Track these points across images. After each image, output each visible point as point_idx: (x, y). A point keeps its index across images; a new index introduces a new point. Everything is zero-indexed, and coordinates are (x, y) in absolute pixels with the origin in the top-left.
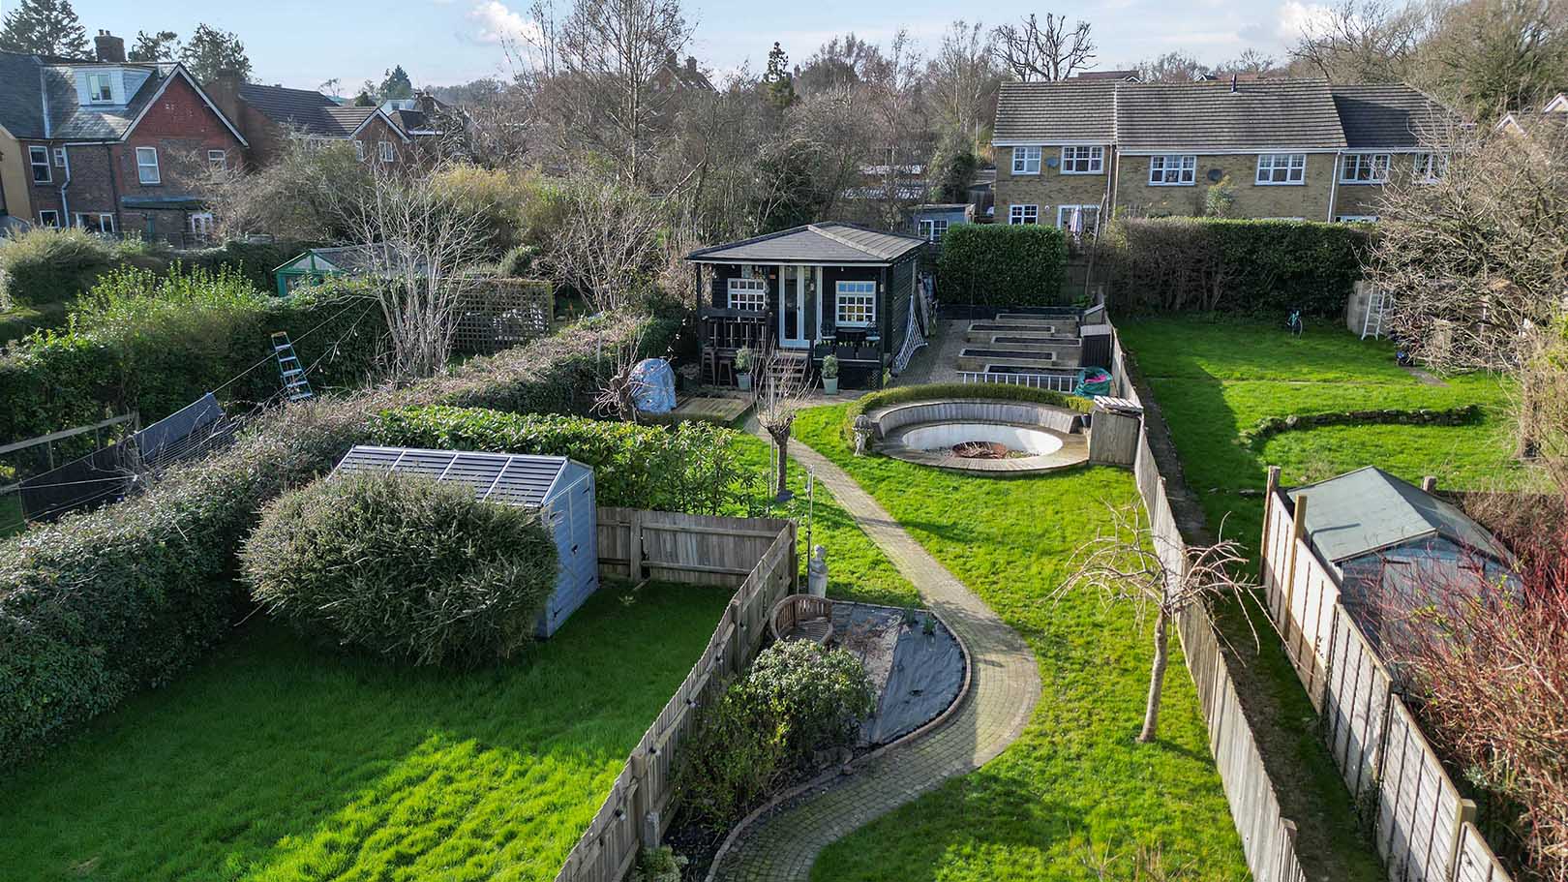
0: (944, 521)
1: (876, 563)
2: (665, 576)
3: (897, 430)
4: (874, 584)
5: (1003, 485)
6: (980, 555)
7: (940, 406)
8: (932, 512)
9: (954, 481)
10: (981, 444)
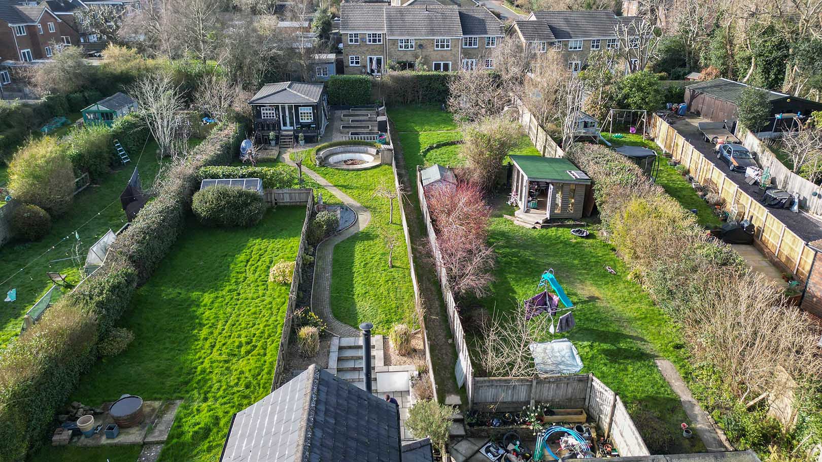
0: (345, 184)
1: (331, 196)
2: (281, 204)
3: (327, 157)
4: (332, 201)
5: (359, 172)
6: (356, 192)
7: (338, 148)
8: (341, 182)
9: (346, 172)
10: (351, 160)
